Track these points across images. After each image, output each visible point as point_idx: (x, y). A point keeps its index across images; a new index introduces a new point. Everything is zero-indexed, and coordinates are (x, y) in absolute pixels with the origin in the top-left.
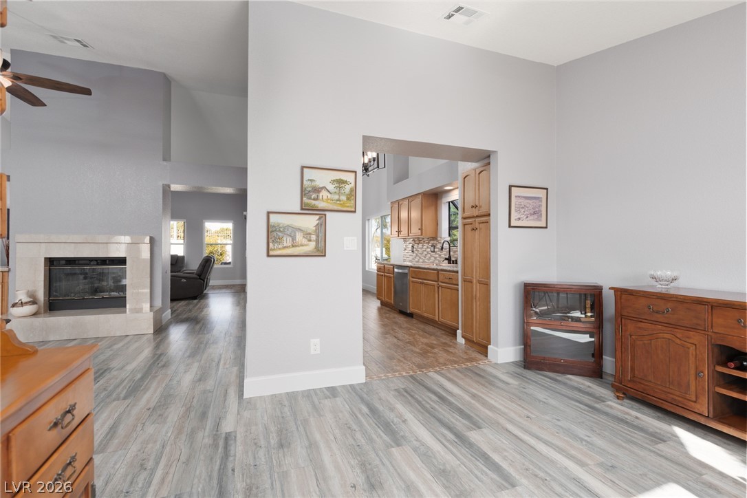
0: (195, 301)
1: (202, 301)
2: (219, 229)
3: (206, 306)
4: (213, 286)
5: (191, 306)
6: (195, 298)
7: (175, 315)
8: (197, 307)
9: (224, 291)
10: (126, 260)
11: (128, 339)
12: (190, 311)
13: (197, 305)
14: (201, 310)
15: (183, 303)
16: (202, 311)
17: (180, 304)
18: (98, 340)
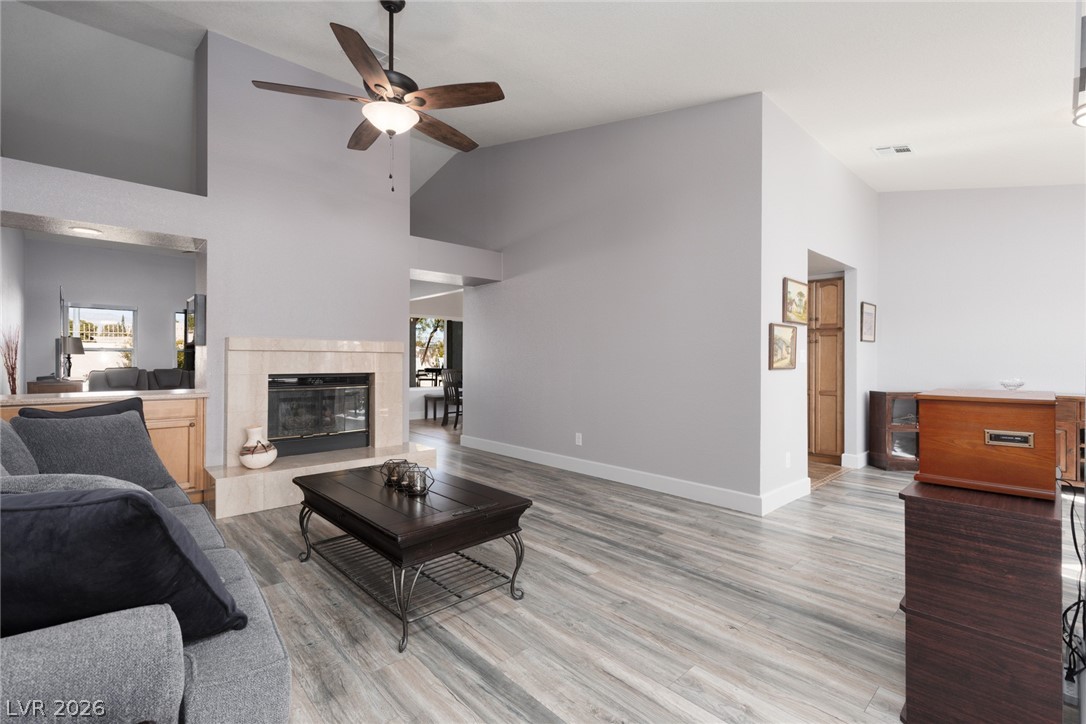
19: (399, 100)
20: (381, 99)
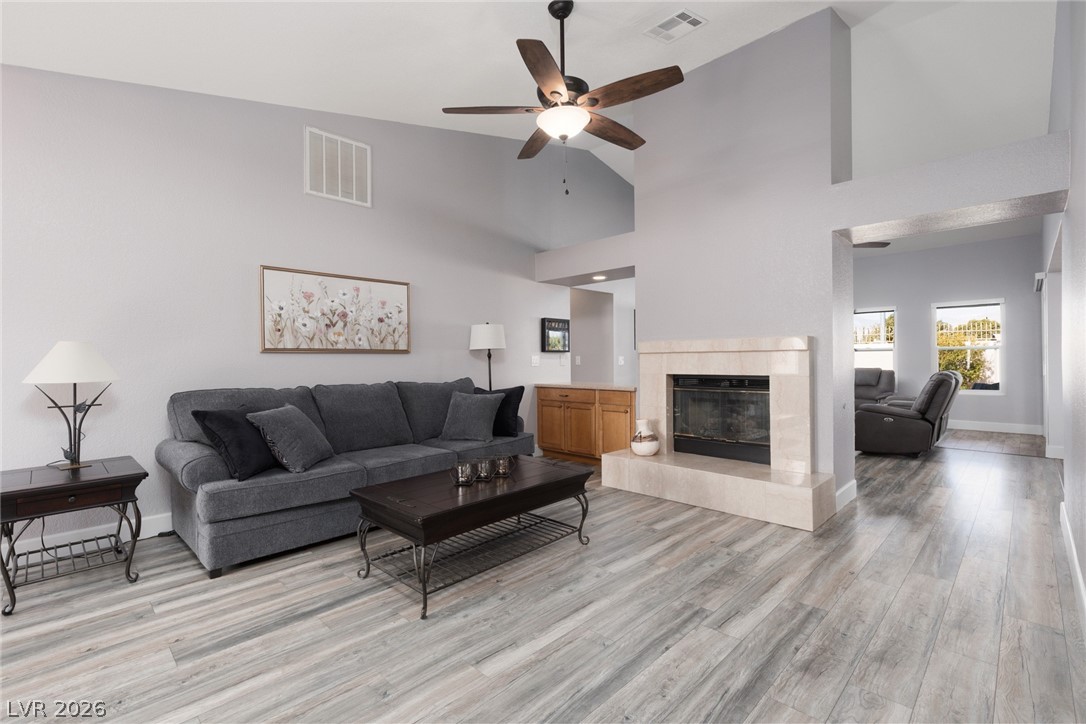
0: (914, 464)
1: (930, 465)
2: (966, 324)
3: (939, 481)
4: (957, 431)
5: (904, 475)
6: (914, 456)
7: (867, 490)
8: (918, 479)
9: (982, 445)
10: (768, 381)
11: (768, 531)
12: (900, 486)
13: (916, 473)
14: (926, 489)
15: (887, 463)
16: (928, 494)
17: (882, 465)
18: (722, 518)
19: (571, 103)
20: (556, 105)
